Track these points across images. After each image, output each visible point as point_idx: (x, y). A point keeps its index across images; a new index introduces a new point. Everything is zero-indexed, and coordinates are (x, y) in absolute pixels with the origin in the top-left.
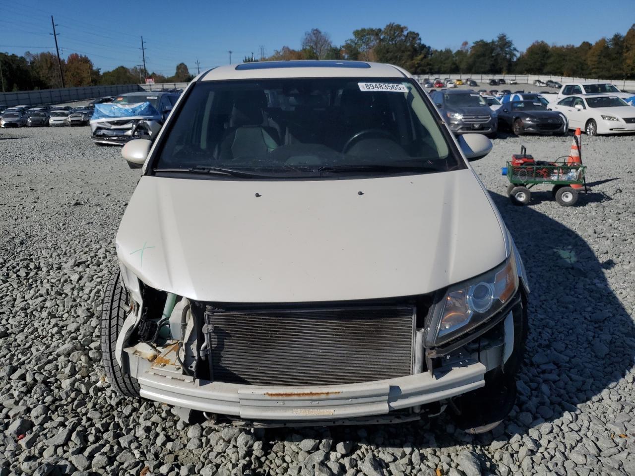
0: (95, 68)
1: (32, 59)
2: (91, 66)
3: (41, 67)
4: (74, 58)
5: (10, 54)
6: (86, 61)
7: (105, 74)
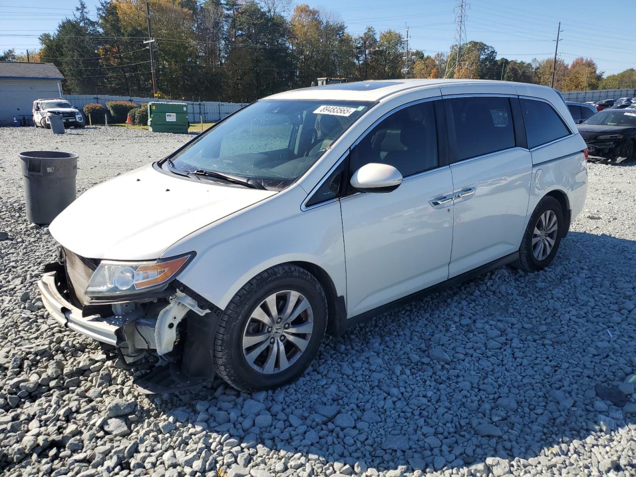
0: (598, 72)
1: (538, 66)
2: (595, 69)
3: (543, 74)
4: (578, 63)
5: (519, 61)
6: (590, 65)
7: (609, 77)
